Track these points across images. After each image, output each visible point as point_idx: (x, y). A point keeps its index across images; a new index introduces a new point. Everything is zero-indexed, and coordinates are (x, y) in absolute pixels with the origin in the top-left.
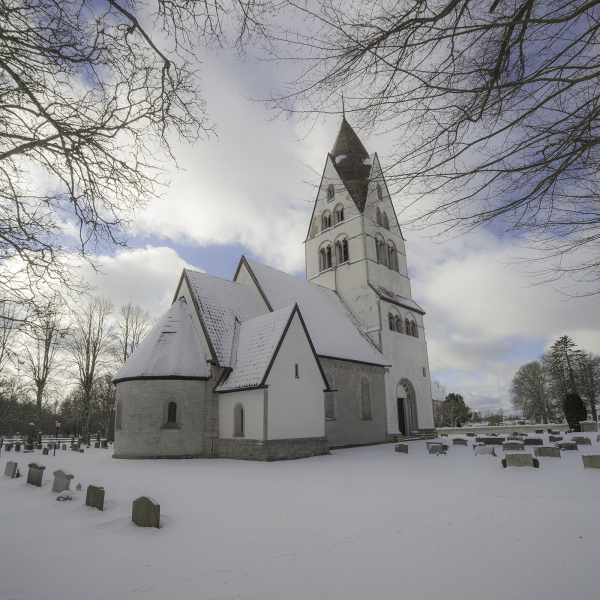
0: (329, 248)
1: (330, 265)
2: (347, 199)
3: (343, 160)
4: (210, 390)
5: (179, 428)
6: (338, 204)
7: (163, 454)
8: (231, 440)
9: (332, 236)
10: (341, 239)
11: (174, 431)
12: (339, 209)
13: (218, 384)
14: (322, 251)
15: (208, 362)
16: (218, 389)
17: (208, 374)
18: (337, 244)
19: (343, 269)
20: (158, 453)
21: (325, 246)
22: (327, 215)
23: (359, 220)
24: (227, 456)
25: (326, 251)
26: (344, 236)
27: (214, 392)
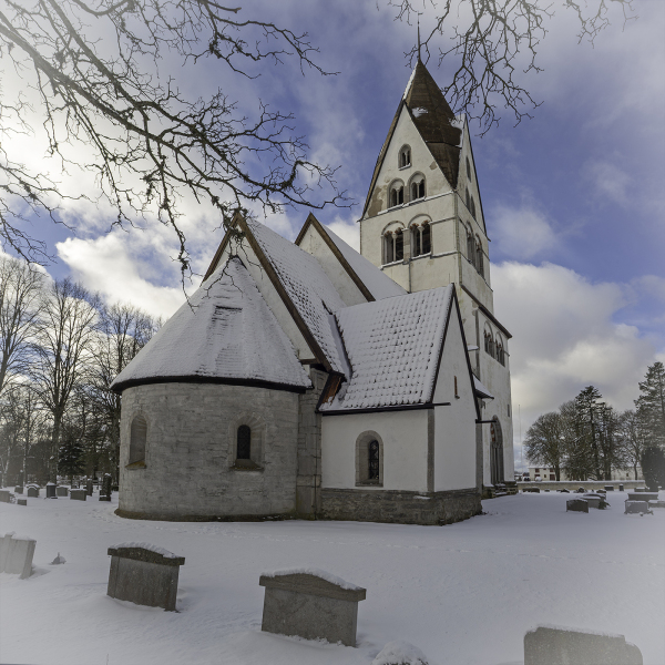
0: (400, 232)
1: (400, 256)
2: (432, 167)
3: (423, 115)
4: (310, 409)
5: (262, 470)
6: (417, 174)
7: (236, 511)
8: (351, 491)
9: (405, 216)
10: (419, 222)
11: (254, 474)
12: (418, 181)
13: (322, 400)
14: (387, 236)
15: (303, 362)
16: (325, 407)
17: (308, 383)
18: (414, 228)
19: (422, 263)
20: (225, 509)
21: (393, 229)
22: (397, 187)
23: (450, 199)
24: (342, 517)
25: (394, 236)
26: (425, 218)
27: (318, 412)
